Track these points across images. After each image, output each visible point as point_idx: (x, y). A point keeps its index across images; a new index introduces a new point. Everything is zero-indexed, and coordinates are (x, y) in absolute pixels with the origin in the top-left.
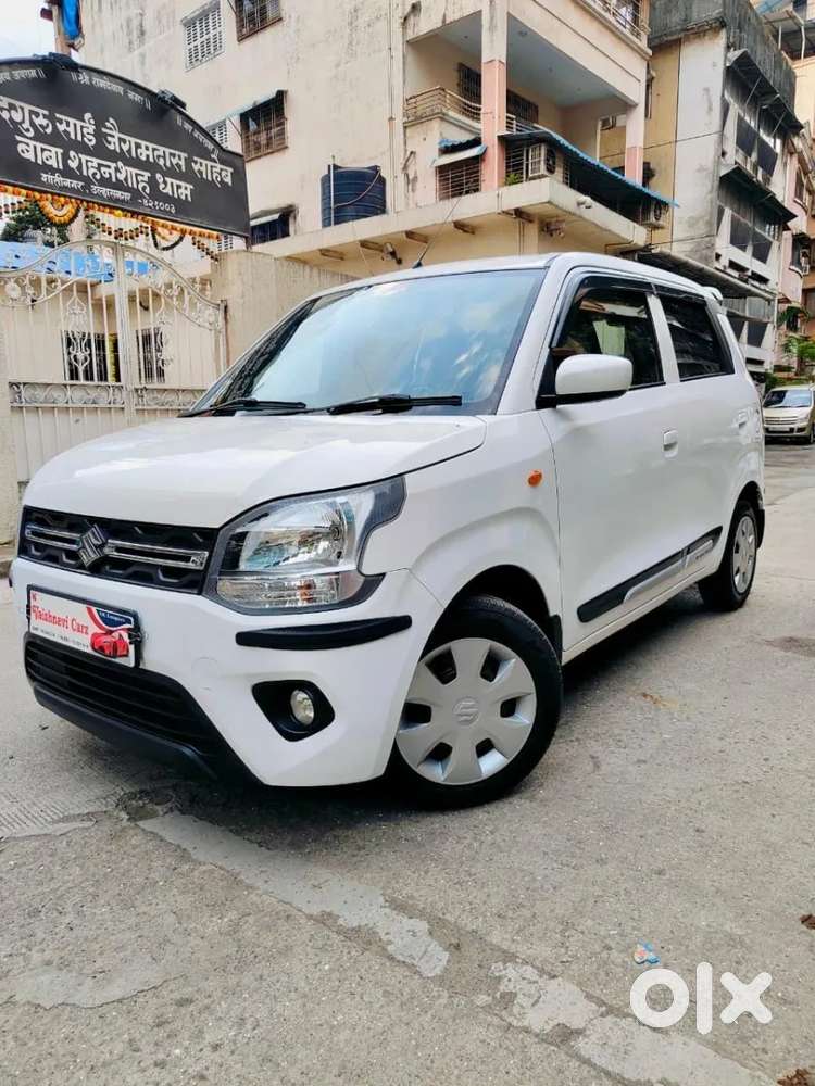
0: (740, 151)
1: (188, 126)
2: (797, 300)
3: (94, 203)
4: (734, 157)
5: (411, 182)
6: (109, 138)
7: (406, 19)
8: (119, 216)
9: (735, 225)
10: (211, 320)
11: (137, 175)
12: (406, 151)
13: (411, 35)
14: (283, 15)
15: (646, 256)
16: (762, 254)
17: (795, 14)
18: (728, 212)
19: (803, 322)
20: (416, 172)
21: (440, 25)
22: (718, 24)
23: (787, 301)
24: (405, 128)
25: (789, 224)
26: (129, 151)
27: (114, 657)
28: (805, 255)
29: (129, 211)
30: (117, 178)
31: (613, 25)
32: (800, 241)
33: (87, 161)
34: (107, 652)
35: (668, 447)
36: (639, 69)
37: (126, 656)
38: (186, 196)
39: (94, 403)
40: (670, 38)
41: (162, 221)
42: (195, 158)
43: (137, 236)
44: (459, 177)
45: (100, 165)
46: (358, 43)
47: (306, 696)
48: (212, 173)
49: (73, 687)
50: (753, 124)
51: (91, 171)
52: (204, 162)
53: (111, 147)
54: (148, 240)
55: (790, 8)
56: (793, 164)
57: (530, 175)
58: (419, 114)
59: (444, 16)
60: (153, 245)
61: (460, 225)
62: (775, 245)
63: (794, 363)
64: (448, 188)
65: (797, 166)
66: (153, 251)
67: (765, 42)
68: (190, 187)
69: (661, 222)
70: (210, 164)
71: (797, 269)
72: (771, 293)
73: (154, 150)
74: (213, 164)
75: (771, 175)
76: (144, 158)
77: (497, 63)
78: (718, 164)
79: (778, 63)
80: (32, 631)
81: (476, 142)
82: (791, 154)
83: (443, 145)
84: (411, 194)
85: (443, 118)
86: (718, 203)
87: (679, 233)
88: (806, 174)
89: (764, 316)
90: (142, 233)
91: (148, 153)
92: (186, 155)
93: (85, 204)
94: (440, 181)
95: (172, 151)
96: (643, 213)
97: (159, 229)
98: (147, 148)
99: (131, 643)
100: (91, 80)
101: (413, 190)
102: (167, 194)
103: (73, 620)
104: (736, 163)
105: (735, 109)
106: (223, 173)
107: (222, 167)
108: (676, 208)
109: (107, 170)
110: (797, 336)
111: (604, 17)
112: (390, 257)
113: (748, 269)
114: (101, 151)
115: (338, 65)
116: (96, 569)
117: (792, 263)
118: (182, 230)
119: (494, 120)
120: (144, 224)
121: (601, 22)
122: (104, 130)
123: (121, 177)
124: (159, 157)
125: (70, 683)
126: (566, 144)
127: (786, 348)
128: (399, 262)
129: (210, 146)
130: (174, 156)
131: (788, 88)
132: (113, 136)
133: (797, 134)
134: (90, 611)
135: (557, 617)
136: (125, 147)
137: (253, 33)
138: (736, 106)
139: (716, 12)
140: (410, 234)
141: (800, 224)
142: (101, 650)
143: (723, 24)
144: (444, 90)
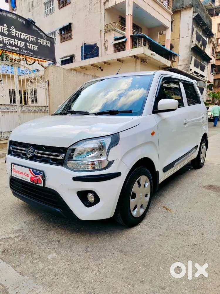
0: (197, 41)
1: (36, 29)
2: (212, 82)
3: (7, 51)
4: (195, 42)
5: (106, 48)
6: (12, 32)
7: (105, 3)
8: (15, 55)
9: (195, 61)
10: (44, 86)
11: (21, 43)
12: (105, 40)
13: (106, 7)
14: (71, 2)
15: (171, 69)
16: (203, 69)
17: (212, 4)
18: (194, 58)
19: (214, 88)
20: (108, 46)
21: (114, 4)
22: (191, 6)
23: (209, 82)
24: (104, 33)
25: (210, 61)
26: (18, 36)
27: (37, 183)
28: (214, 70)
29: (18, 53)
30: (14, 44)
31: (162, 6)
32: (213, 66)
33: (5, 38)
34: (35, 182)
35: (185, 124)
36: (170, 18)
37: (41, 183)
38: (36, 49)
39: (8, 110)
40: (178, 10)
41: (28, 57)
42: (39, 39)
43: (21, 61)
44: (119, 47)
45: (9, 40)
46: (92, 10)
47: (92, 195)
48: (44, 43)
49: (24, 191)
50: (200, 34)
51: (6, 42)
52: (42, 40)
53: (13, 34)
54: (24, 62)
55: (211, 3)
56: (211, 45)
57: (139, 46)
58: (108, 29)
59: (115, 2)
60: (26, 63)
61: (118, 60)
62: (206, 66)
63: (211, 99)
64: (116, 50)
65: (212, 45)
66: (26, 65)
67: (204, 11)
68: (37, 47)
69: (175, 60)
70: (43, 40)
71: (212, 74)
72: (205, 80)
73: (26, 36)
74: (44, 40)
75: (205, 48)
76: (23, 38)
77: (130, 15)
78: (191, 44)
79: (207, 17)
80: (13, 176)
81: (124, 37)
82: (211, 42)
83: (115, 38)
84: (106, 52)
85: (115, 30)
86: (191, 55)
87: (180, 63)
88: (215, 48)
89: (203, 86)
90: (22, 60)
91: (24, 36)
92: (36, 38)
93: (4, 51)
94: (114, 48)
95: (32, 36)
96: (170, 58)
97: (28, 59)
98: (24, 35)
99: (42, 180)
100: (6, 14)
101: (107, 51)
102: (30, 49)
103: (25, 173)
104: (196, 44)
105: (195, 30)
106: (47, 43)
107: (47, 41)
108: (179, 56)
109: (11, 41)
110: (212, 92)
111: (159, 3)
112: (99, 69)
113: (199, 73)
114: (9, 35)
115: (86, 16)
116: (31, 159)
117: (211, 72)
118: (35, 59)
119: (129, 31)
120: (23, 58)
121: (159, 5)
122: (10, 29)
123: (16, 43)
124: (27, 38)
125: (23, 190)
126: (149, 38)
127: (209, 95)
128: (102, 70)
129: (43, 35)
130: (32, 38)
131: (210, 24)
132: (13, 31)
133: (212, 37)
134: (30, 170)
135: (158, 171)
136: (17, 35)
137: (63, 7)
138: (196, 28)
139: (190, 3)
140: (105, 62)
141: (213, 61)
142: (33, 181)
143: (192, 6)
144: (115, 23)
